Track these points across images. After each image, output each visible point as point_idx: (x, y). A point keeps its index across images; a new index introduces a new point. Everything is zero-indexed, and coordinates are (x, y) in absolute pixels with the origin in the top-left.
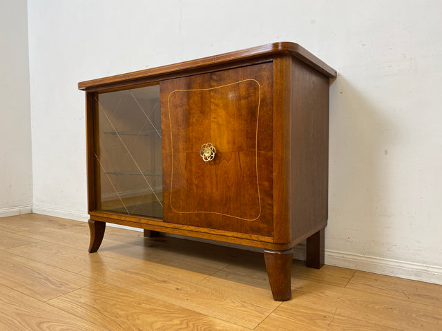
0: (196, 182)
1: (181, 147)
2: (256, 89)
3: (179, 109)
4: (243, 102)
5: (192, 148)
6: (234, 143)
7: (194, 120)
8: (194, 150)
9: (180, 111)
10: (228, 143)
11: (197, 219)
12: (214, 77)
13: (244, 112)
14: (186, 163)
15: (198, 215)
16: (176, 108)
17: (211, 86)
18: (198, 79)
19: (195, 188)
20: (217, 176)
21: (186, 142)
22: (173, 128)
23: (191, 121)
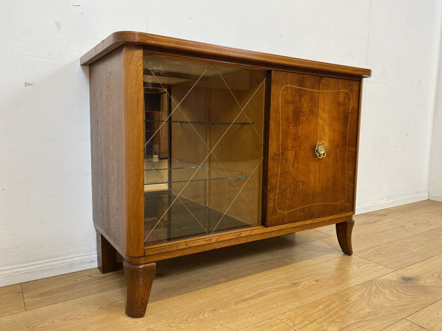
0: (302, 179)
1: (290, 145)
2: (349, 99)
3: (290, 105)
4: (341, 107)
5: (300, 146)
6: (334, 141)
7: (304, 119)
8: (302, 148)
9: (291, 108)
10: (329, 142)
11: (302, 214)
12: (323, 81)
13: (341, 117)
14: (294, 162)
15: (302, 210)
16: (288, 104)
17: (319, 89)
18: (309, 80)
19: (301, 185)
21: (295, 140)
22: (283, 124)
23: (301, 118)
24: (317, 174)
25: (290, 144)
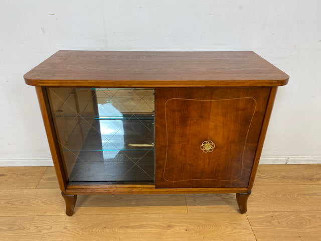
0: (190, 163)
2: (253, 104)
3: (176, 113)
4: (240, 112)
5: (188, 142)
6: (228, 138)
7: (192, 122)
8: (190, 142)
11: (189, 184)
13: (240, 119)
14: (181, 152)
15: (190, 182)
16: (174, 112)
17: (212, 99)
19: (188, 166)
20: (209, 159)
21: (182, 137)
22: (169, 126)
23: (189, 122)
24: (207, 161)
25: (177, 139)
